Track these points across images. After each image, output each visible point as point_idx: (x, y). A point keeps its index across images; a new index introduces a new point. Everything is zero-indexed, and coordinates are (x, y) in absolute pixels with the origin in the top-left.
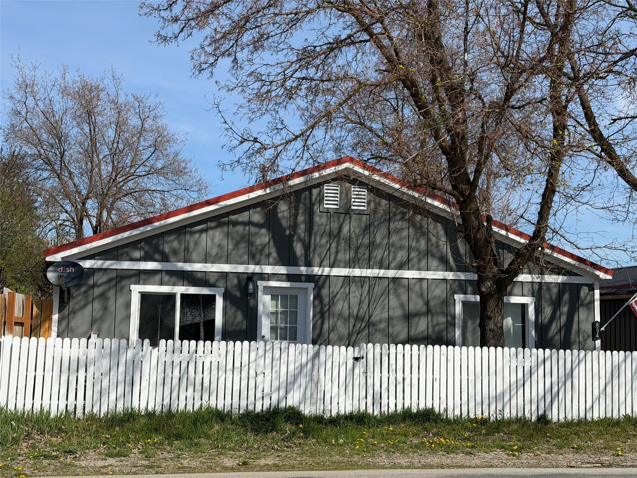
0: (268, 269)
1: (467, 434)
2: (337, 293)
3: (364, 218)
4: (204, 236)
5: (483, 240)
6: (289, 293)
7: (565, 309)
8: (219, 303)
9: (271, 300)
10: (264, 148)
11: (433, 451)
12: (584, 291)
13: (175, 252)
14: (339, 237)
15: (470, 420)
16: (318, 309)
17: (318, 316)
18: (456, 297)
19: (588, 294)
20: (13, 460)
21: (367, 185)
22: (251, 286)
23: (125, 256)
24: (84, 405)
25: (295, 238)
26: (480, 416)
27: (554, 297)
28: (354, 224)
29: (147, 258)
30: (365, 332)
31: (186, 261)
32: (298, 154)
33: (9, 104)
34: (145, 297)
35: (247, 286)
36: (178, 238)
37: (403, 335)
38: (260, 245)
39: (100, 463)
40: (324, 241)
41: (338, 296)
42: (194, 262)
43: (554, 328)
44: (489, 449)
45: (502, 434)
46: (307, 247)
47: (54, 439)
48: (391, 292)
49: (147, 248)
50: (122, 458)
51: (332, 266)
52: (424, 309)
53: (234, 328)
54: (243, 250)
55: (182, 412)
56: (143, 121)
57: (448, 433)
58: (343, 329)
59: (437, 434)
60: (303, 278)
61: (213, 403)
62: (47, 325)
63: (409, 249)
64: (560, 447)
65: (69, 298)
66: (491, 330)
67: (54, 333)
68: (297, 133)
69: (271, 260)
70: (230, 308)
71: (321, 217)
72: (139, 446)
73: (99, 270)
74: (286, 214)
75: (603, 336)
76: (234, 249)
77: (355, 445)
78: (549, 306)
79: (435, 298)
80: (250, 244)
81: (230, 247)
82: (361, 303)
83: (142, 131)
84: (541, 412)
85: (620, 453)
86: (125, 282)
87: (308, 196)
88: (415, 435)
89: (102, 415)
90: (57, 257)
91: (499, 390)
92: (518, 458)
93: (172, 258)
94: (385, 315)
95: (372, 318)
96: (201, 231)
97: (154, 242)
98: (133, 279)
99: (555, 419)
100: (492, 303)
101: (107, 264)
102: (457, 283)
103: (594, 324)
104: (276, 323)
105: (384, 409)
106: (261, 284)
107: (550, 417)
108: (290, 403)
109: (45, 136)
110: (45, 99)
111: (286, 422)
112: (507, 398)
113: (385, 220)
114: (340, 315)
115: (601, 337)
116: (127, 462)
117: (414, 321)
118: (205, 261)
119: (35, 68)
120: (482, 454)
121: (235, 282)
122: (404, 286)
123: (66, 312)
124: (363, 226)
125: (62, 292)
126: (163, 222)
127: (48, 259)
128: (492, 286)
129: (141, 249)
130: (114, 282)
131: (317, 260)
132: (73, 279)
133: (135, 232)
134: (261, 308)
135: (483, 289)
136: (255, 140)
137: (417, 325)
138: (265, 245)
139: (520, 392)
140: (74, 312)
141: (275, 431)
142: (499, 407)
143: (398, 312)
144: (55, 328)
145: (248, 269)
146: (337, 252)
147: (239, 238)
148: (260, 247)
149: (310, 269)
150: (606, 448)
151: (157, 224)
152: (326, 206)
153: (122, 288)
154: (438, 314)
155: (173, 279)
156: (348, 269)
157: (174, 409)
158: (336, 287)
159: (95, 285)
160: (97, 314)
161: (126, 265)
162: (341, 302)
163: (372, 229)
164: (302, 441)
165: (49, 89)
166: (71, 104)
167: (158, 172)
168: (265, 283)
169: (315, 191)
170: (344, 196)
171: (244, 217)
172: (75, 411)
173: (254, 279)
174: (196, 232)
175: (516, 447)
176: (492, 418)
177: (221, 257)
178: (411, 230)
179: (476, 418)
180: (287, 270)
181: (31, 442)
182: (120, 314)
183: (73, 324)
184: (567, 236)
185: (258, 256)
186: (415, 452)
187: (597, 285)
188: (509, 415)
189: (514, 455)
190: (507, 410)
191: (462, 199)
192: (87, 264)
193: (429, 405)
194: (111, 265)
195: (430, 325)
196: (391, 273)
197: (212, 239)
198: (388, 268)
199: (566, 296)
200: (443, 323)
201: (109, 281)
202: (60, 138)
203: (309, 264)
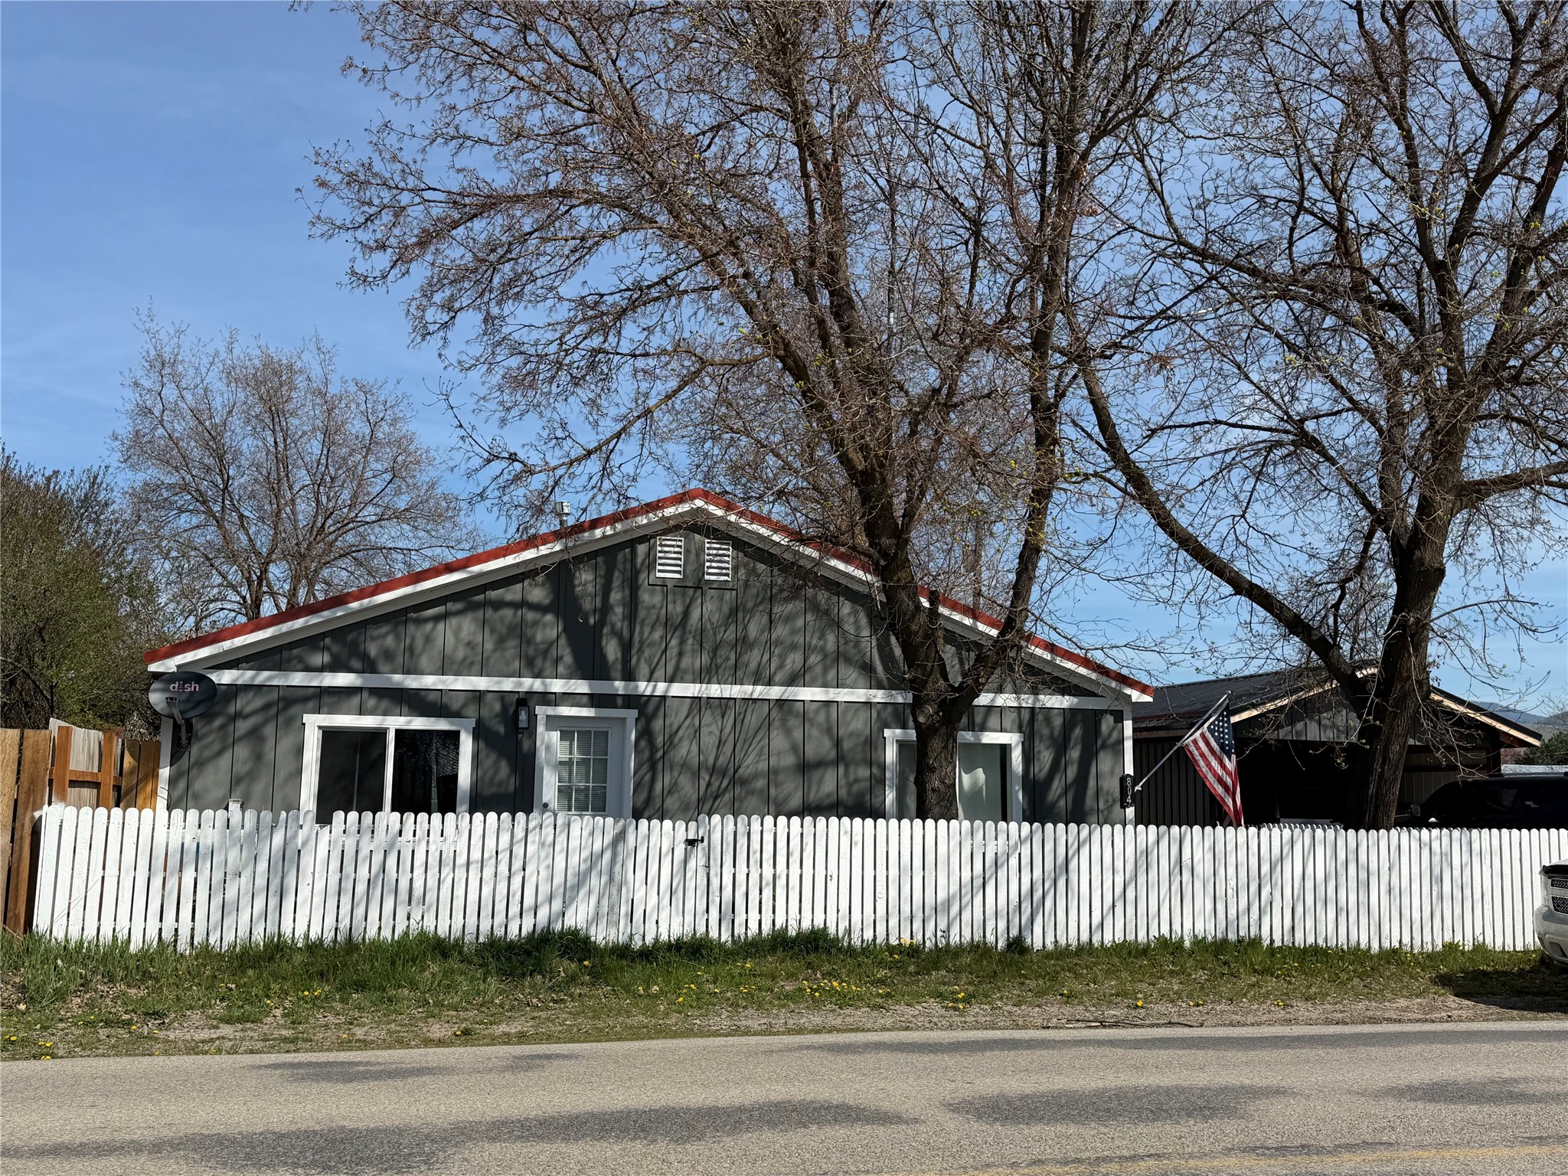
0: (557, 686)
1: (882, 973)
2: (679, 728)
3: (728, 595)
4: (441, 626)
5: (921, 633)
6: (593, 727)
7: (1075, 754)
8: (466, 744)
9: (561, 739)
10: (529, 471)
11: (816, 1004)
12: (1107, 723)
13: (388, 655)
14: (684, 628)
15: (891, 949)
16: (646, 755)
17: (645, 768)
18: (887, 733)
19: (1114, 728)
20: (44, 1028)
21: (731, 538)
22: (523, 716)
23: (295, 662)
24: (193, 929)
25: (605, 630)
26: (908, 941)
27: (1056, 733)
28: (709, 606)
29: (335, 667)
30: (728, 796)
31: (407, 671)
32: (593, 482)
33: (131, 395)
34: (329, 736)
35: (516, 714)
36: (394, 630)
37: (796, 801)
38: (543, 642)
39: (205, 1034)
40: (657, 635)
41: (681, 733)
42: (422, 673)
43: (1057, 787)
44: (916, 998)
45: (943, 973)
46: (626, 647)
47: (133, 991)
48: (776, 724)
49: (336, 648)
50: (249, 1025)
51: (671, 680)
52: (833, 754)
53: (493, 790)
54: (512, 651)
55: (373, 942)
56: (374, 427)
57: (850, 972)
58: (688, 789)
59: (830, 974)
60: (620, 701)
61: (429, 924)
62: (149, 788)
63: (807, 650)
64: (1041, 994)
65: (189, 739)
66: (934, 790)
67: (161, 803)
68: (591, 446)
69: (561, 669)
70: (487, 756)
71: (652, 593)
72: (287, 1004)
73: (247, 687)
74: (590, 588)
75: (1138, 801)
76: (495, 650)
77: (679, 996)
78: (1048, 748)
79: (851, 735)
80: (525, 640)
81: (489, 646)
82: (721, 743)
83: (370, 445)
84: (1014, 932)
85: (1140, 1003)
86: (294, 710)
87: (629, 557)
88: (791, 976)
89: (225, 948)
90: (170, 665)
91: (942, 895)
92: (962, 1013)
93: (382, 666)
94: (763, 766)
95: (741, 771)
96: (437, 619)
97: (350, 638)
98: (311, 704)
99: (1038, 945)
100: (936, 744)
101: (263, 677)
102: (890, 709)
103: (1123, 779)
104: (570, 781)
105: (739, 930)
106: (541, 711)
107: (1029, 941)
108: (570, 921)
109: (196, 454)
110: (196, 387)
111: (562, 956)
112: (955, 910)
113: (764, 599)
114: (683, 766)
115: (1134, 803)
116: (254, 1032)
117: (816, 775)
118: (442, 671)
119: (179, 333)
120: (901, 1008)
121: (497, 707)
122: (797, 715)
123: (184, 762)
124: (726, 609)
125: (176, 728)
126: (366, 601)
127: (153, 668)
128: (937, 713)
129: (324, 649)
130: (273, 711)
131: (644, 669)
132: (198, 703)
133: (314, 620)
134: (542, 754)
135: (921, 719)
136: (513, 458)
137: (820, 782)
138: (551, 644)
139: (978, 899)
140: (200, 764)
141: (540, 973)
142: (942, 925)
143: (789, 760)
144: (163, 793)
145: (520, 684)
146: (680, 654)
147: (504, 631)
148: (543, 647)
149: (632, 684)
150: (1117, 995)
151: (355, 605)
152: (659, 575)
153: (290, 721)
154: (857, 764)
155: (385, 704)
156: (698, 686)
157: (357, 936)
158: (677, 716)
159: (238, 716)
160: (242, 768)
161: (298, 679)
162: (686, 743)
163: (740, 615)
164: (585, 990)
165: (204, 371)
166: (241, 396)
167: (399, 516)
168: (551, 711)
169: (642, 549)
170: (693, 557)
171: (513, 593)
172: (176, 941)
173: (531, 704)
174: (427, 620)
175: (961, 996)
176: (928, 944)
177: (472, 664)
178: (809, 617)
179: (900, 944)
180: (591, 687)
181: (88, 996)
182: (284, 770)
183: (197, 786)
184: (1061, 626)
185: (539, 662)
186: (783, 1006)
187: (1127, 713)
188: (957, 939)
189: (956, 1009)
190: (955, 930)
191: (883, 563)
192: (226, 677)
193: (819, 923)
194: (270, 678)
195: (842, 782)
196: (775, 692)
197: (457, 633)
198: (769, 683)
199: (1077, 732)
200: (864, 780)
201: (267, 707)
202: (221, 456)
203: (629, 676)
